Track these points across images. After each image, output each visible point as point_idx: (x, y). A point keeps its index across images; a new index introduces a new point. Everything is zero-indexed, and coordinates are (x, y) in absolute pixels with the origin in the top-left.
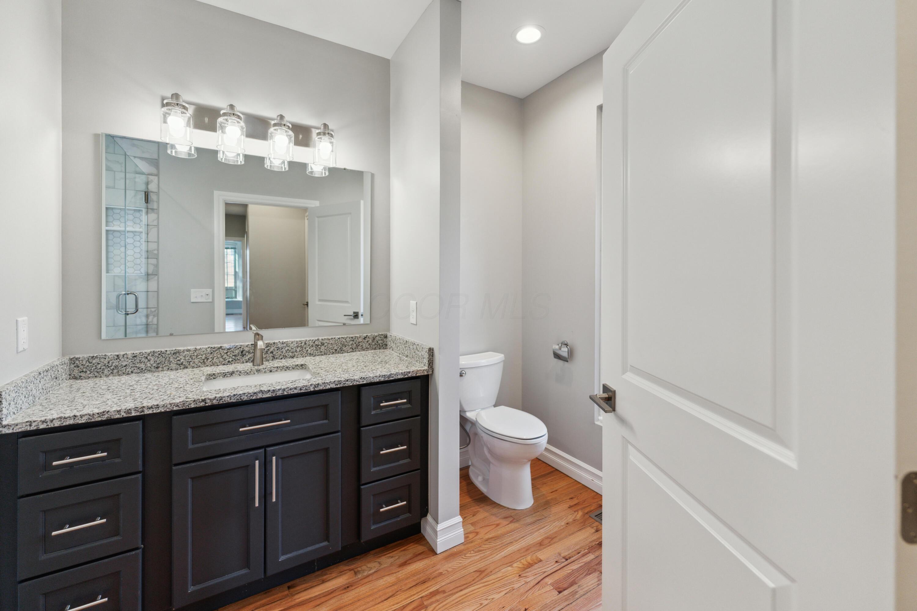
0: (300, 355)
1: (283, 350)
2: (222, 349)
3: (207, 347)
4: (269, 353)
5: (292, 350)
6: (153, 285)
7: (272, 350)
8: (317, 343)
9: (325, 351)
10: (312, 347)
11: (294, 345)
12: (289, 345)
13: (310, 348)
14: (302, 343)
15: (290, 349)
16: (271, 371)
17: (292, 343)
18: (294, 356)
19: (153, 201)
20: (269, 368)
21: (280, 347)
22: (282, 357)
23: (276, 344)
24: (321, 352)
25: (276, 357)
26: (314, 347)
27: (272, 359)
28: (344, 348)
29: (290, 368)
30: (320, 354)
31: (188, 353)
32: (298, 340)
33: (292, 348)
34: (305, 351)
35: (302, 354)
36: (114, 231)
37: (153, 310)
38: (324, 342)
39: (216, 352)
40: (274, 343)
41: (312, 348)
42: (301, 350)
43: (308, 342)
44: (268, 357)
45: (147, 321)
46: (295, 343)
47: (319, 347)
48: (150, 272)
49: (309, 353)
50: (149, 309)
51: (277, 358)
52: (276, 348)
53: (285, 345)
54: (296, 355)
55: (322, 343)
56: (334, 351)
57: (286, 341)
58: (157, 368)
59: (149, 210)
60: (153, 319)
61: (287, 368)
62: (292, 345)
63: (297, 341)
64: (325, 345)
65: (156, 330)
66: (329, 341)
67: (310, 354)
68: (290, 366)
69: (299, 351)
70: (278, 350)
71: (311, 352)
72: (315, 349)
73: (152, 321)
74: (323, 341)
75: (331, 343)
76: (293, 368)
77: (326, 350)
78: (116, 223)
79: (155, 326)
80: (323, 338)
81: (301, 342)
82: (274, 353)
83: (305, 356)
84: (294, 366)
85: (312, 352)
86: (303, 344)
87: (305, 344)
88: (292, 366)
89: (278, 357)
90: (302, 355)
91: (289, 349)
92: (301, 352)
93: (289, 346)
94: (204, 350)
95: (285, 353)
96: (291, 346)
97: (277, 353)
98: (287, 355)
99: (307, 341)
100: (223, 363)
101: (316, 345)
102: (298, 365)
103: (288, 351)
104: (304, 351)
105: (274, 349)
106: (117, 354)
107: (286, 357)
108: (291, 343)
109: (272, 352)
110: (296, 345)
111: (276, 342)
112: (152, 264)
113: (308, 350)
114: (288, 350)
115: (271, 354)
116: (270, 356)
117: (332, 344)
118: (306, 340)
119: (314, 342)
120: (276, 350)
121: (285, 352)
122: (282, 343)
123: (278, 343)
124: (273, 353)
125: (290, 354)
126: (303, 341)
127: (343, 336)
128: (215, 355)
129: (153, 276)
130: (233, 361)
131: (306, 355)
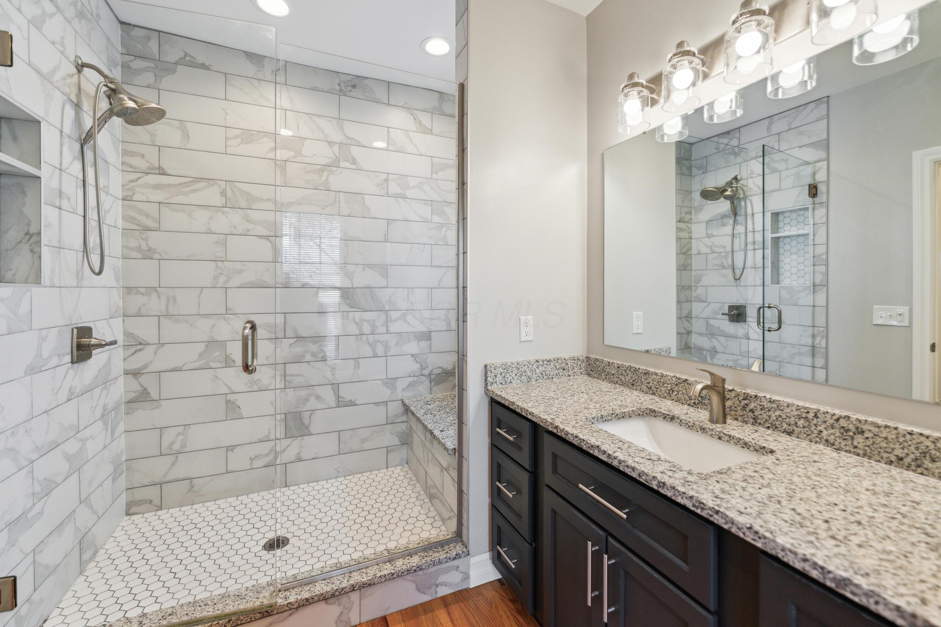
0: (805, 436)
1: (770, 413)
2: (688, 384)
3: (672, 375)
4: (748, 409)
5: (788, 420)
6: (821, 299)
7: (752, 406)
8: (843, 423)
9: (866, 448)
10: (833, 428)
11: (792, 411)
12: (782, 408)
13: (826, 429)
14: (808, 412)
15: (784, 417)
16: (720, 438)
17: (788, 406)
18: (791, 433)
19: (822, 193)
20: (718, 431)
21: (766, 406)
22: (769, 425)
23: (759, 400)
24: (855, 447)
25: (759, 421)
26: (838, 431)
27: (753, 423)
28: (927, 463)
29: (750, 446)
30: (852, 450)
31: (655, 376)
32: (801, 404)
33: (789, 415)
34: (816, 432)
35: (808, 435)
36: (785, 237)
37: (821, 329)
38: (865, 427)
39: (682, 385)
40: (756, 397)
41: (832, 431)
42: (806, 425)
43: (823, 416)
44: (746, 416)
45: (813, 343)
46: (794, 408)
47: (851, 434)
48: (818, 282)
49: (825, 438)
50: (816, 328)
51: (760, 424)
52: (758, 406)
53: (774, 406)
54: (796, 432)
55: (857, 428)
56: (893, 458)
57: (778, 399)
58: (633, 385)
59: (817, 206)
60: (821, 341)
61: (745, 444)
62: (788, 410)
63: (798, 406)
64: (866, 435)
65: (824, 355)
66: (877, 430)
67: (827, 441)
68: (750, 444)
69: (802, 426)
70: (762, 410)
71: (829, 438)
72: (838, 434)
73: (820, 344)
74: (859, 425)
75: (884, 436)
76: (757, 451)
77: (868, 446)
78: (787, 228)
79: (824, 350)
80: (863, 418)
81: (806, 411)
82: (756, 414)
83: (814, 440)
84: (757, 447)
85: (831, 438)
86: (810, 416)
87: (816, 416)
88: (754, 445)
89: (762, 422)
90: (809, 437)
91: (782, 415)
92: (806, 429)
93: (782, 410)
94: (670, 378)
95: (774, 420)
96: (785, 411)
97: (761, 414)
98: (778, 426)
99: (821, 412)
100: (688, 402)
101: (843, 427)
102: (764, 447)
103: (780, 419)
104: (813, 429)
105: (756, 407)
106: (609, 360)
107: (776, 427)
108: (785, 405)
109: (752, 411)
110: (795, 413)
111: (759, 395)
112: (819, 272)
113: (821, 432)
114: (780, 416)
115: (750, 414)
116: (749, 417)
117: (886, 438)
118: (818, 410)
119: (837, 420)
120: (759, 409)
121: (775, 418)
122: (770, 401)
123: (763, 399)
124: (753, 413)
125: (785, 426)
126: (812, 409)
127: (927, 432)
128: (681, 389)
129: (820, 287)
130: (699, 404)
131: (818, 439)
